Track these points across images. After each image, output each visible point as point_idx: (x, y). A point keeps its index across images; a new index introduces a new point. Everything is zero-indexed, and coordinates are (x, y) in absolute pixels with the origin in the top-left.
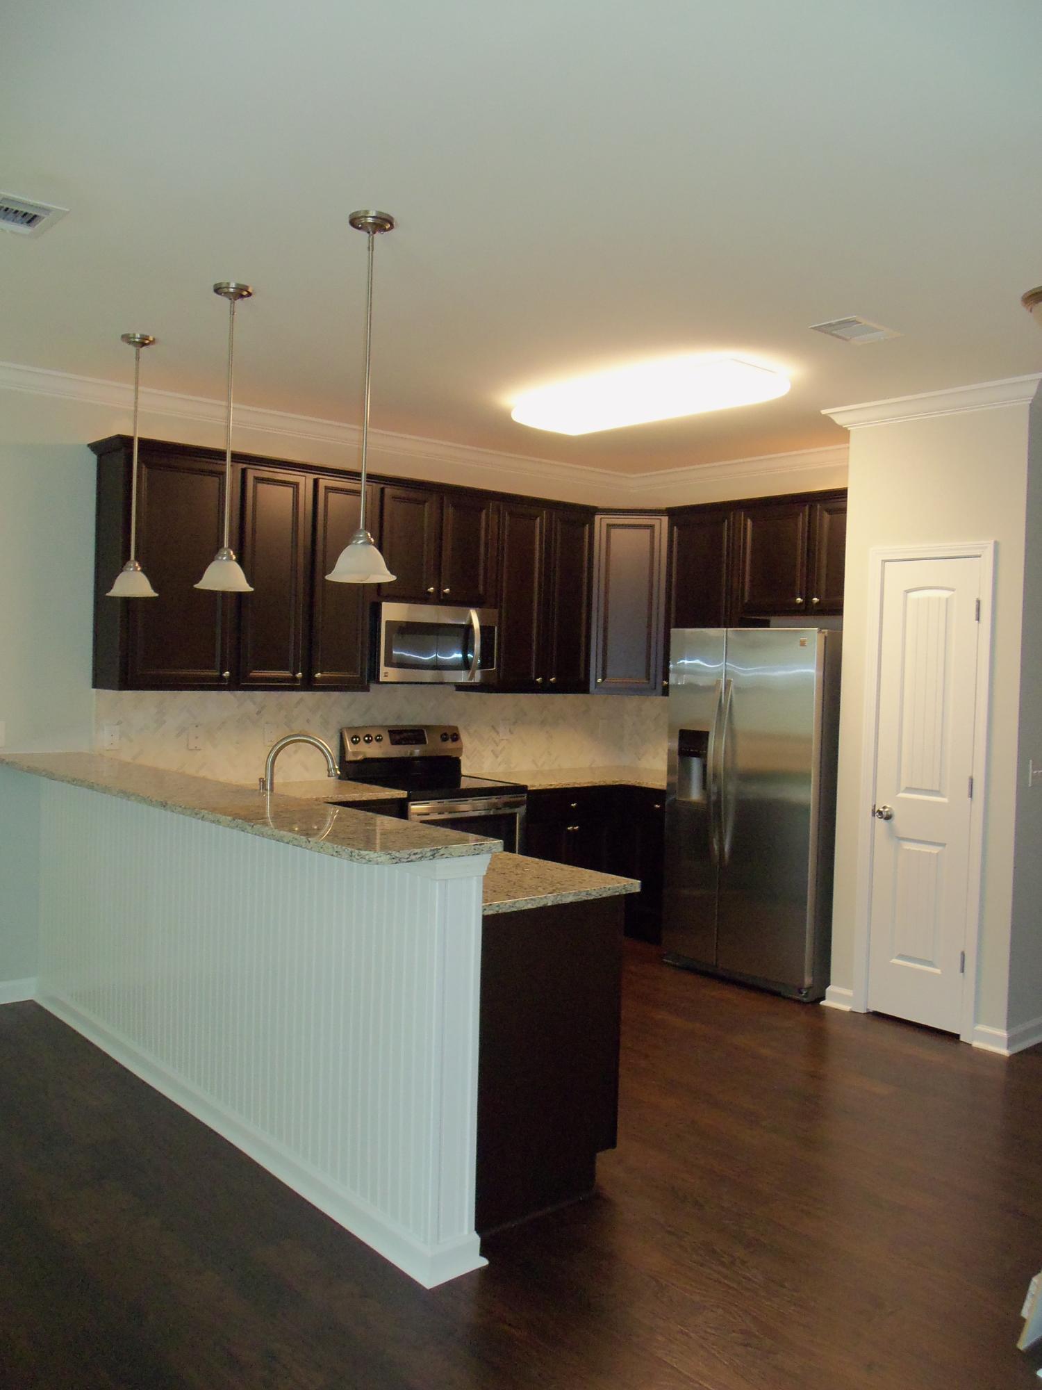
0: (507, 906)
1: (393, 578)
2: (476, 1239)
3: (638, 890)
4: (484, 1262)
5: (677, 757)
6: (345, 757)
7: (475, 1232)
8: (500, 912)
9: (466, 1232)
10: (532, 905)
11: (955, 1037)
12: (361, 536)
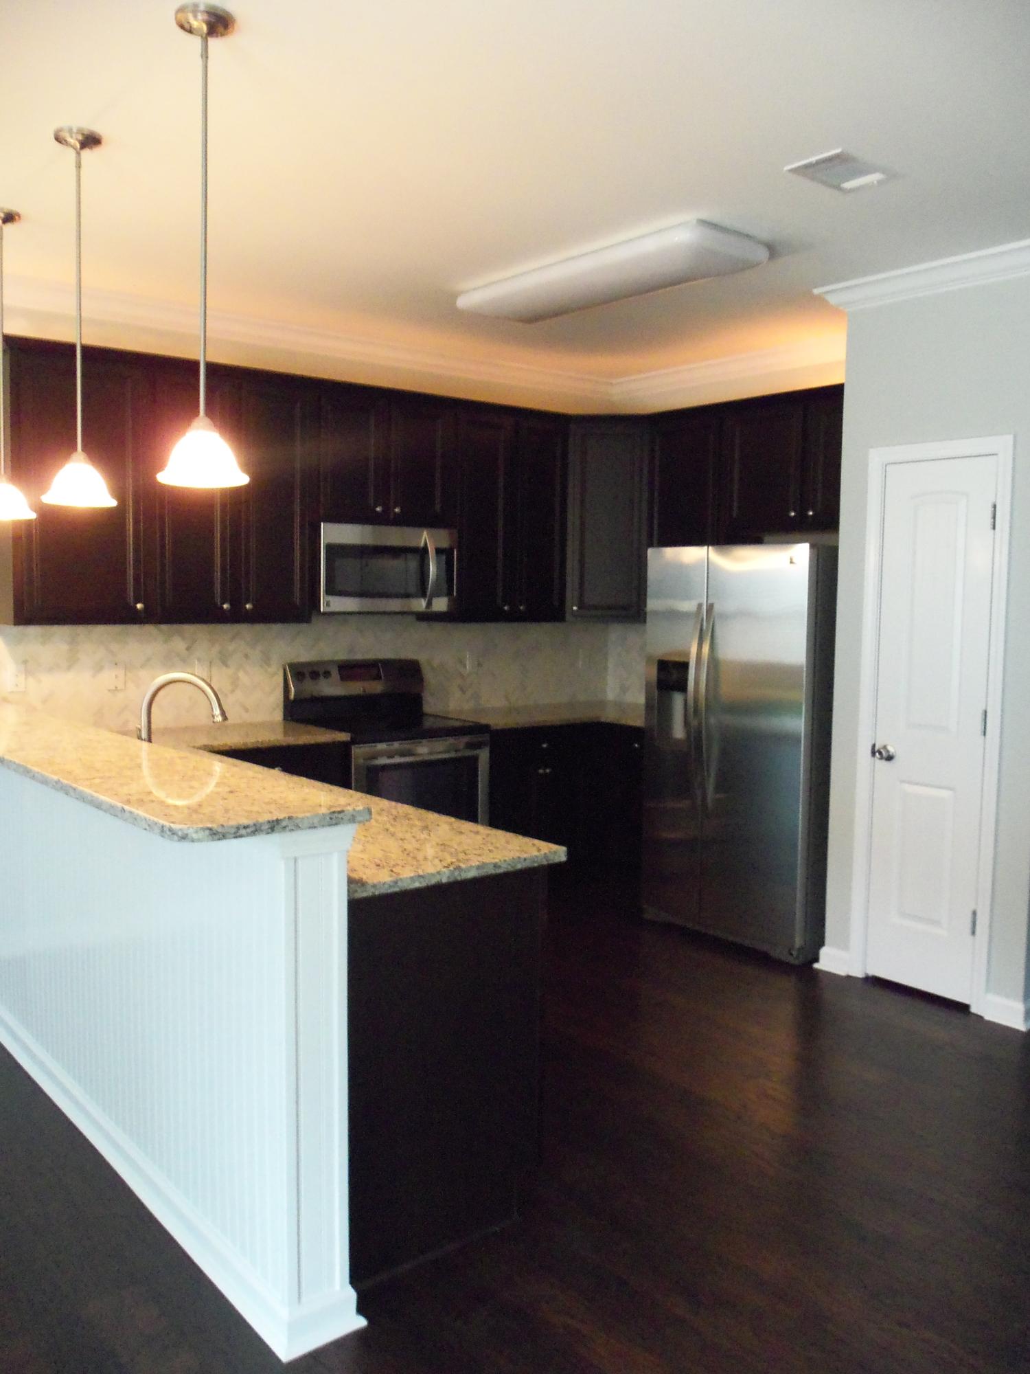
0: (386, 886)
2: (351, 1295)
3: (563, 858)
4: (361, 1322)
5: (656, 692)
6: (288, 696)
7: (350, 1286)
8: (377, 893)
9: (337, 1287)
11: (963, 1008)
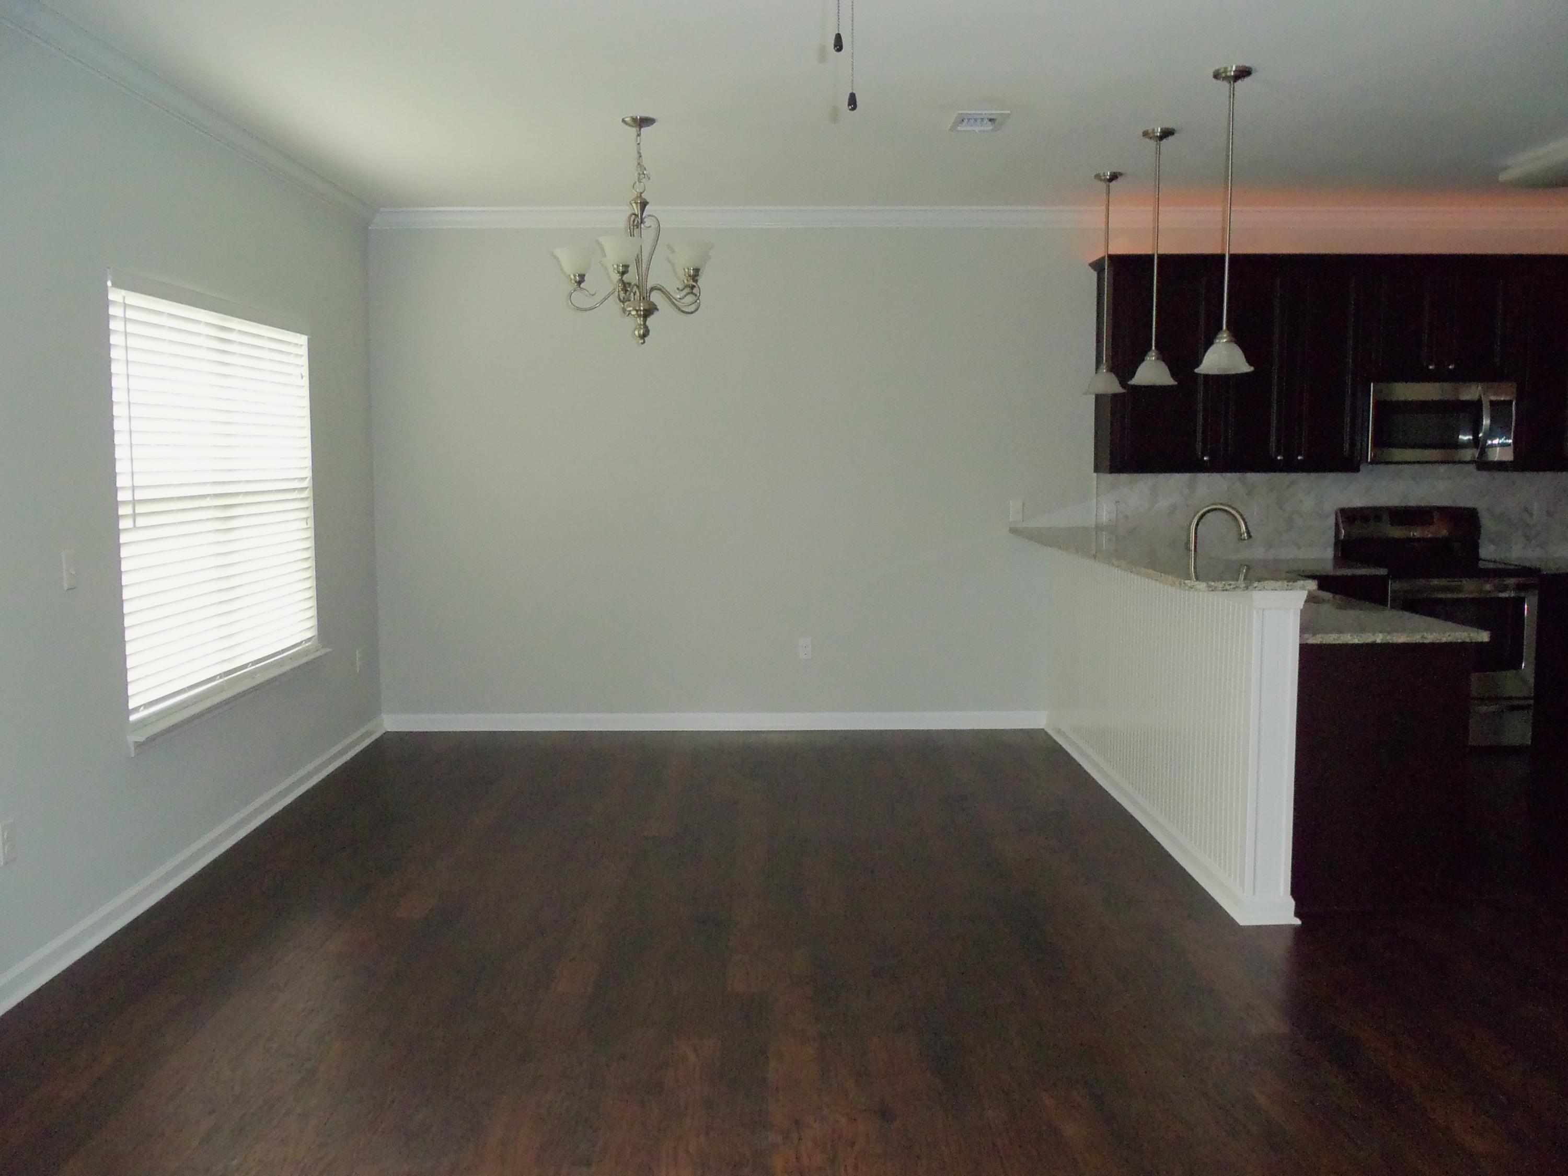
1: (1251, 369)
2: (1292, 902)
4: (1298, 921)
6: (1338, 537)
7: (1291, 897)
9: (1282, 894)
10: (1358, 640)
12: (1225, 336)
